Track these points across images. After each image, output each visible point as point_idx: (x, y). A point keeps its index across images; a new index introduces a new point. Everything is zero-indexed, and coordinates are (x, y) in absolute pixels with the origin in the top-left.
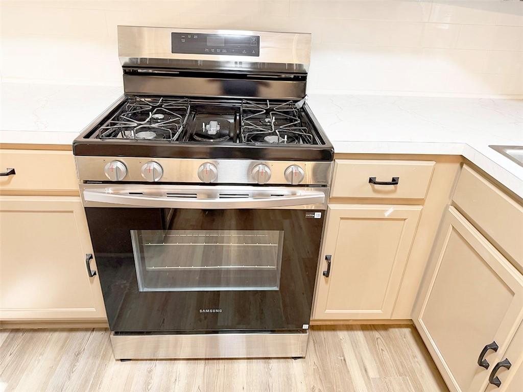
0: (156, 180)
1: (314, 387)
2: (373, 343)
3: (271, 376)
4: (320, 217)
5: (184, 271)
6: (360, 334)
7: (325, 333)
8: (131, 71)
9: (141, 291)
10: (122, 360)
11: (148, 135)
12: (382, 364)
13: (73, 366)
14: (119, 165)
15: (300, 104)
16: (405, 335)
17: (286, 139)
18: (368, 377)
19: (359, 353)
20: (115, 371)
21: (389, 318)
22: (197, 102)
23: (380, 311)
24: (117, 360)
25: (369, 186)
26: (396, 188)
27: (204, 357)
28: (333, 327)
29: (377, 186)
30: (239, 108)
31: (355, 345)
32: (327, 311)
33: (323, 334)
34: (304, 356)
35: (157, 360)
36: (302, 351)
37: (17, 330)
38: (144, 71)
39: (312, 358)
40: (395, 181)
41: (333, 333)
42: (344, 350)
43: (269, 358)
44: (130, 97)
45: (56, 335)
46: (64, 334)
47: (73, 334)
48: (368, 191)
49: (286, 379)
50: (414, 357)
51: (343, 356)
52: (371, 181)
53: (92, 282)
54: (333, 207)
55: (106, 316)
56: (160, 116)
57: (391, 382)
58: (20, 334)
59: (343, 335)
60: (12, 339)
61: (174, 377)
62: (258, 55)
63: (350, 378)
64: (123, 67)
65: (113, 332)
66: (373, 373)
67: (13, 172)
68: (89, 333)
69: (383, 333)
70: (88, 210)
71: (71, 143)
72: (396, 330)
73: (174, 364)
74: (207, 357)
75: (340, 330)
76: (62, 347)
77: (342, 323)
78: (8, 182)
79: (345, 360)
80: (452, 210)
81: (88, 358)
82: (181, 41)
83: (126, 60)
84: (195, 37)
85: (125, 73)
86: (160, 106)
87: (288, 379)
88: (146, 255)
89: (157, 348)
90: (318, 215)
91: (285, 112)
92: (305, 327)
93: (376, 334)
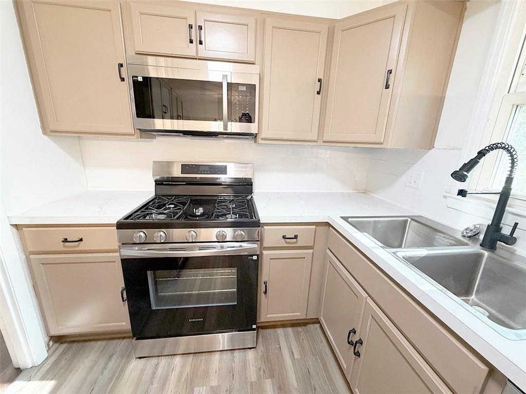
0: (162, 241)
1: (260, 367)
2: (297, 335)
3: (234, 362)
4: (256, 259)
5: (188, 295)
6: (290, 330)
7: (269, 330)
8: (158, 183)
9: (154, 309)
10: (140, 358)
11: (162, 217)
12: (302, 348)
13: (106, 364)
14: (142, 234)
15: (249, 197)
16: (316, 328)
17: (238, 216)
18: (294, 358)
19: (289, 342)
20: (135, 366)
21: (304, 318)
22: (194, 198)
23: (299, 314)
24: (136, 358)
25: (283, 240)
26: (297, 240)
27: (193, 352)
28: (274, 326)
29: (286, 240)
30: (216, 200)
31: (287, 336)
32: (268, 316)
33: (268, 331)
34: (255, 346)
35: (162, 356)
36: (254, 343)
37: (73, 342)
38: (167, 183)
39: (261, 347)
40: (296, 237)
41: (274, 330)
42: (280, 341)
43: (234, 350)
44: (157, 196)
45: (99, 343)
46: (104, 343)
47: (110, 342)
48: (283, 243)
49: (243, 364)
50: (322, 342)
51: (280, 345)
52: (284, 237)
53: (124, 305)
54: (265, 252)
55: (130, 328)
56: (173, 206)
57: (307, 360)
58: (75, 344)
59: (280, 331)
60: (69, 348)
61: (172, 367)
62: (226, 174)
63: (283, 360)
64: (155, 181)
65: (135, 338)
66: (296, 356)
67: (81, 240)
68: (121, 340)
69: (304, 328)
70: (122, 260)
71: (116, 223)
72: (311, 325)
73: (174, 358)
74: (195, 352)
75: (279, 328)
76: (102, 351)
77: (279, 323)
78: (78, 246)
79: (280, 347)
80: (328, 251)
81: (118, 357)
82: (186, 168)
83: (158, 177)
84: (194, 166)
85: (156, 184)
86: (173, 201)
87: (245, 362)
88: (158, 287)
89: (164, 347)
90: (255, 258)
91: (240, 202)
92: (254, 326)
93: (300, 329)
